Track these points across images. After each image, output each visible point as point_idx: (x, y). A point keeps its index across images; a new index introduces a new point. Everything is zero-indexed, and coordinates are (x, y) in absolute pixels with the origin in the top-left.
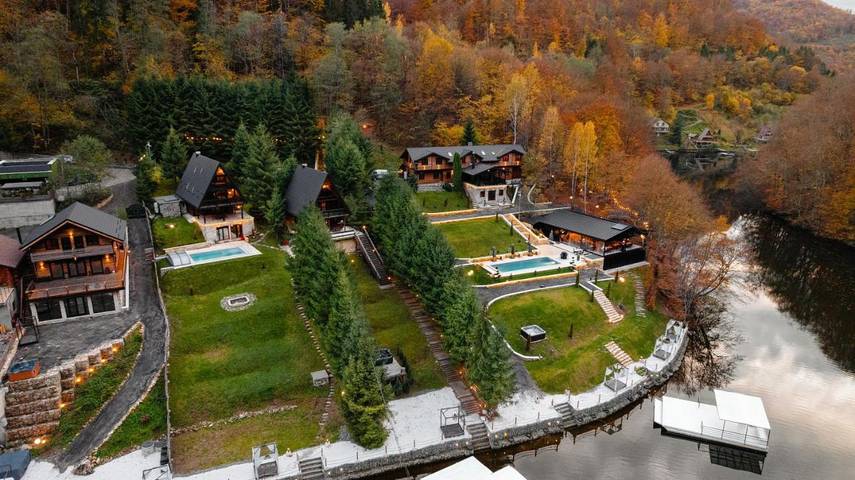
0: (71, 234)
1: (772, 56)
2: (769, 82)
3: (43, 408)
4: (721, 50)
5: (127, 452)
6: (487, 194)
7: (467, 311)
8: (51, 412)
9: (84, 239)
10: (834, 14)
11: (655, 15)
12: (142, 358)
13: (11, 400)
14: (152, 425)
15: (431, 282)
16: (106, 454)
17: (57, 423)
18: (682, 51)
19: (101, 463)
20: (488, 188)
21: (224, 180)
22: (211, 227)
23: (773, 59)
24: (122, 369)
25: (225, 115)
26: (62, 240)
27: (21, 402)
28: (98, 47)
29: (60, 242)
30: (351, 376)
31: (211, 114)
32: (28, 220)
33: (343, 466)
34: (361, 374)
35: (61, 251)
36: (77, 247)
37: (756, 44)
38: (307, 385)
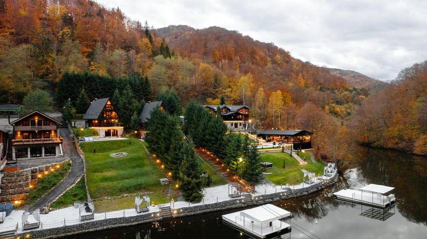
0: (36, 119)
1: (351, 91)
2: (351, 102)
3: (21, 186)
4: (329, 89)
5: (65, 207)
6: (234, 124)
7: (237, 143)
8: (25, 188)
9: (43, 122)
10: (372, 81)
11: (297, 75)
12: (72, 172)
13: (4, 181)
14: (79, 197)
15: (217, 139)
16: (55, 207)
17: (28, 194)
18: (312, 88)
19: (53, 210)
20: (234, 122)
21: (111, 107)
22: (103, 129)
23: (351, 93)
24: (62, 175)
25: (107, 90)
26: (32, 121)
27: (9, 183)
28: (43, 66)
29: (30, 122)
30: (185, 164)
31: (100, 90)
32: (5, 127)
33: (182, 209)
34: (190, 162)
35: (30, 127)
36: (38, 125)
37: (343, 87)
38: (158, 184)
